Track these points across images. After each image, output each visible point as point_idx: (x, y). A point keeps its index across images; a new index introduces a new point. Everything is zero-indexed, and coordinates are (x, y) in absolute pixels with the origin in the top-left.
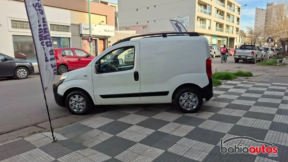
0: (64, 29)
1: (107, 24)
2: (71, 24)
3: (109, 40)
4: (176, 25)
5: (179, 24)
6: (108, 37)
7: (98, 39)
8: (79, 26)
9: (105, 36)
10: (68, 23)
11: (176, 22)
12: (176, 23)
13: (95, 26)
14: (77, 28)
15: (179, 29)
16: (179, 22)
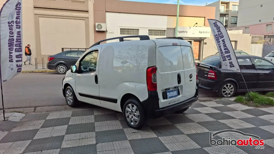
0: (160, 33)
1: (204, 25)
2: (167, 28)
3: (205, 41)
4: (214, 25)
5: (218, 24)
6: (203, 39)
7: (193, 41)
8: (174, 29)
9: (200, 38)
10: (164, 28)
11: (215, 21)
12: (215, 23)
13: (190, 28)
14: (172, 31)
15: (217, 29)
16: (218, 21)
